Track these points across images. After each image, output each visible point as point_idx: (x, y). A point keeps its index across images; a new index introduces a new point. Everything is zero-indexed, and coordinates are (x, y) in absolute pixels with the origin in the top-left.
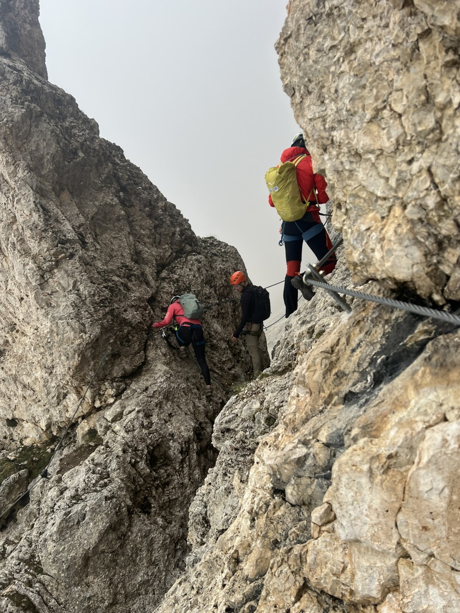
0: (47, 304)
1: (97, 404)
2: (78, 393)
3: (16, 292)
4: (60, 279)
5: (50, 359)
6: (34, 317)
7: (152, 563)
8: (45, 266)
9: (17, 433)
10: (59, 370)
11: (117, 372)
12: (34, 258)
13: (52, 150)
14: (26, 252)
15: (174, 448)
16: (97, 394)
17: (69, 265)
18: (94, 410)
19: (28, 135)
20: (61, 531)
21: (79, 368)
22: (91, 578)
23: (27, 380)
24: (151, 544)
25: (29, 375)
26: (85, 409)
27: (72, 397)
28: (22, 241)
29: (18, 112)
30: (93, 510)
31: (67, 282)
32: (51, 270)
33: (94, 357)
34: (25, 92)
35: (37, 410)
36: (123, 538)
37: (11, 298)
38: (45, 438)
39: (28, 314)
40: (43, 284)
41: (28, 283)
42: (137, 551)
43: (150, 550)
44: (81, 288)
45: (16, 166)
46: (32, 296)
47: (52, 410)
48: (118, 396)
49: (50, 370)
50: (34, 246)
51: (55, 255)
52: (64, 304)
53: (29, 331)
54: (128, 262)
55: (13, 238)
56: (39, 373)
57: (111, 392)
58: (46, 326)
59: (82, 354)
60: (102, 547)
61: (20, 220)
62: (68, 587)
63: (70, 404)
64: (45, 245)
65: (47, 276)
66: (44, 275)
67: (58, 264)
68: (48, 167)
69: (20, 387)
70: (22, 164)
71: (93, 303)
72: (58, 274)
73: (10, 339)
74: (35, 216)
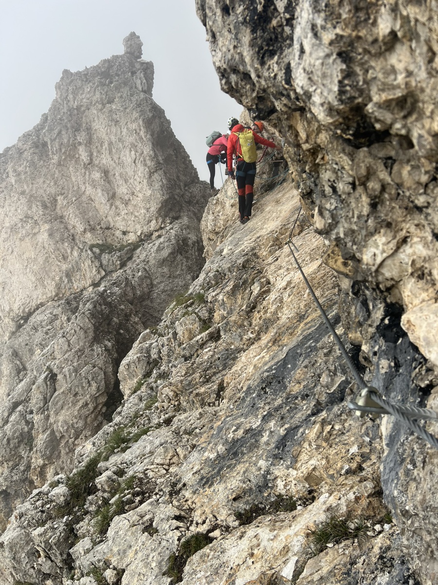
0: (150, 184)
1: (163, 226)
2: (156, 220)
3: (138, 180)
4: (156, 176)
5: (148, 205)
6: (144, 189)
7: (182, 270)
8: (152, 171)
9: (126, 238)
10: (152, 209)
11: (171, 215)
12: (148, 167)
13: (158, 130)
14: (145, 165)
15: (190, 242)
16: (163, 222)
17: (160, 172)
18: (161, 228)
19: (152, 123)
20: (157, 250)
21: (160, 209)
22: (164, 267)
23: (137, 214)
24: (182, 263)
25: (138, 212)
26: (158, 227)
27: (154, 222)
28: (145, 161)
29: (151, 115)
30: (167, 246)
31: (159, 178)
32: (154, 172)
33: (165, 206)
34: (153, 108)
35: (138, 227)
36: (175, 258)
37: (135, 182)
38: (138, 240)
39: (142, 188)
40: (150, 177)
41: (144, 176)
42: (178, 264)
43: (182, 266)
44: (164, 181)
45: (147, 133)
46: (145, 181)
47: (144, 227)
48: (171, 223)
49: (148, 210)
50: (149, 163)
51: (156, 167)
52: (157, 185)
53: (140, 195)
54: (175, 179)
55: (142, 159)
56: (143, 211)
57: (169, 221)
58: (149, 192)
59: (162, 204)
60: (168, 259)
61: (145, 153)
62: (158, 267)
63: (152, 224)
64: (153, 163)
65: (152, 174)
66: (151, 174)
67: (156, 171)
68: (156, 136)
69: (133, 217)
70: (149, 133)
71: (167, 187)
72: (156, 175)
73: (131, 198)
74: (151, 152)
